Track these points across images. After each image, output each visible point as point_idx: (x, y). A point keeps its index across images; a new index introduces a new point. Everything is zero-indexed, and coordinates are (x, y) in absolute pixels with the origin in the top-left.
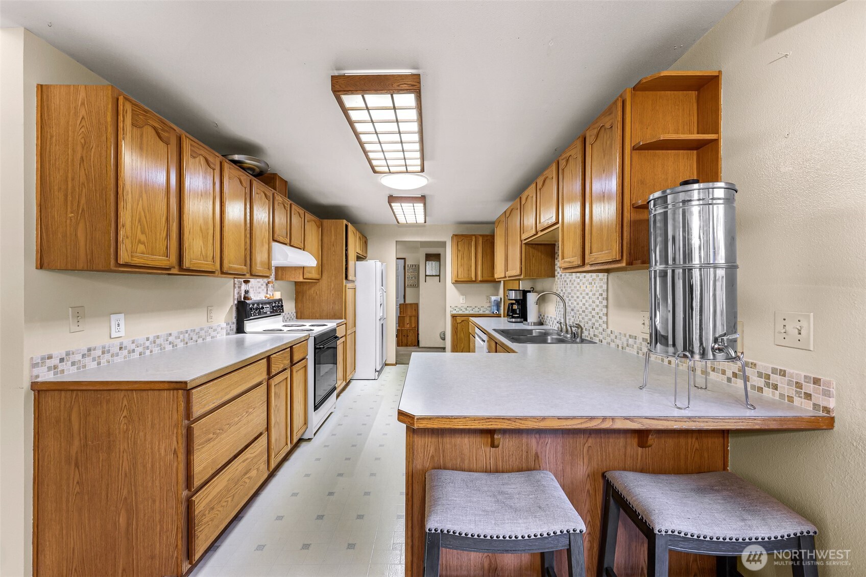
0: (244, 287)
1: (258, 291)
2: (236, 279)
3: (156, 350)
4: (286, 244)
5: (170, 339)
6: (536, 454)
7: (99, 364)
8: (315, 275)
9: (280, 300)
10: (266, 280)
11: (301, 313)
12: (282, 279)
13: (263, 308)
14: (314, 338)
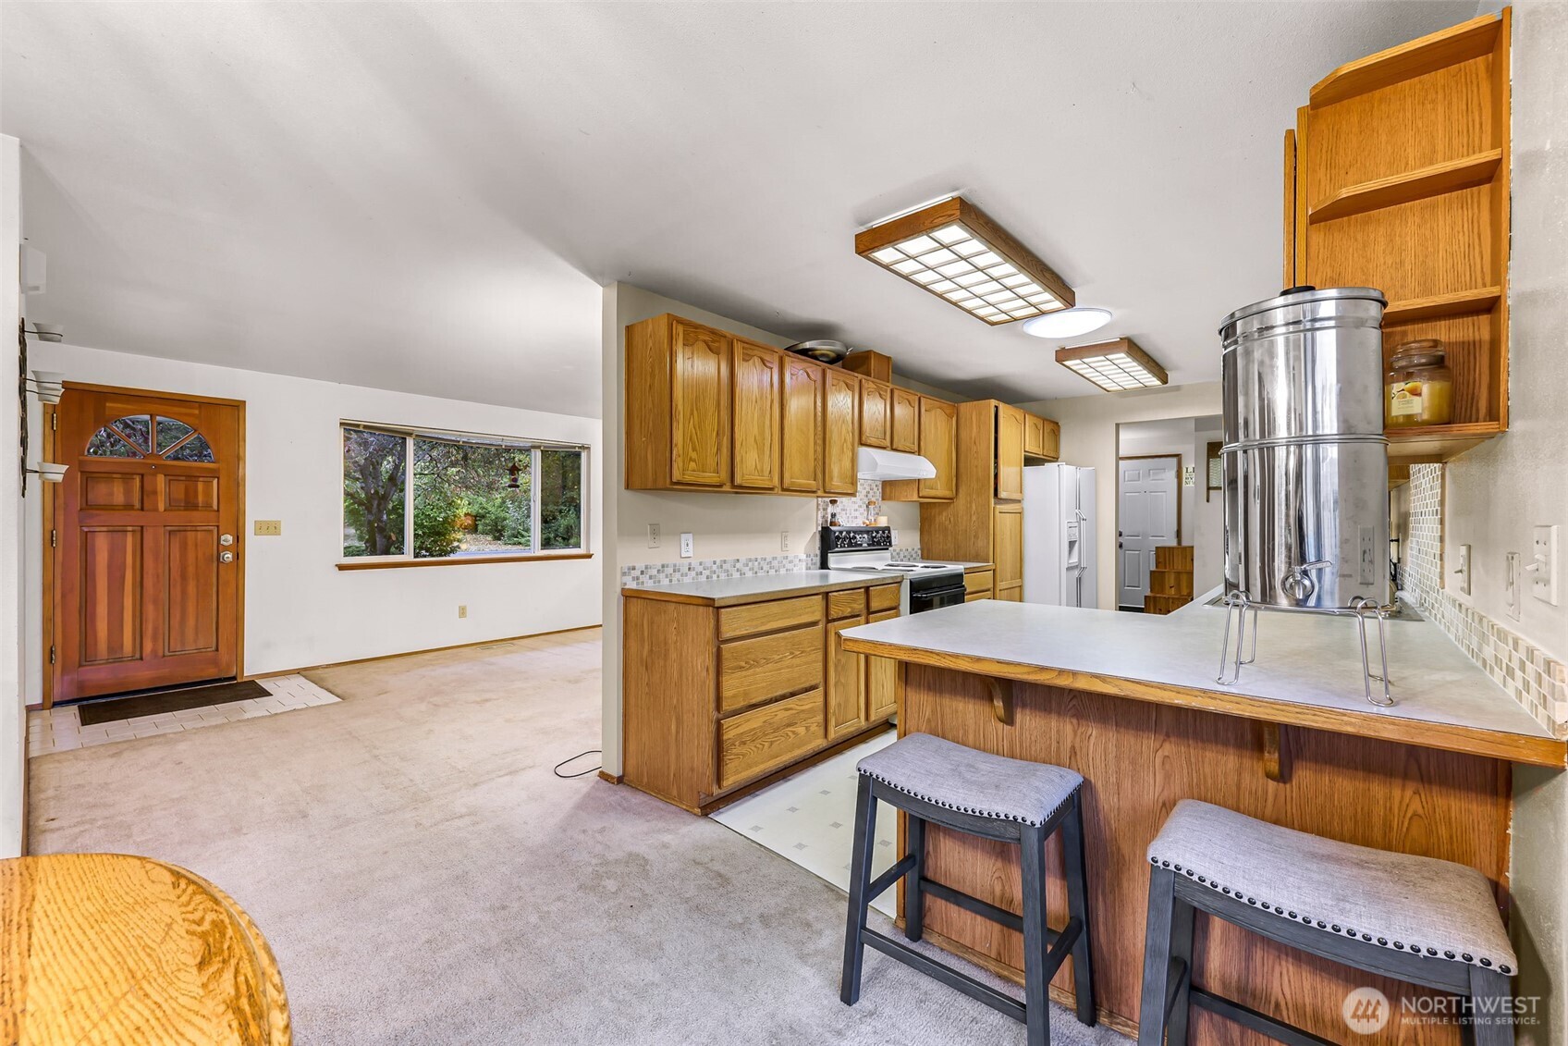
0: (830, 509)
1: (851, 515)
2: (820, 499)
3: (723, 576)
4: (884, 448)
5: (738, 565)
6: (1073, 748)
7: (671, 581)
8: (941, 491)
9: (888, 529)
10: (864, 500)
12: (890, 499)
13: (857, 539)
14: (911, 582)
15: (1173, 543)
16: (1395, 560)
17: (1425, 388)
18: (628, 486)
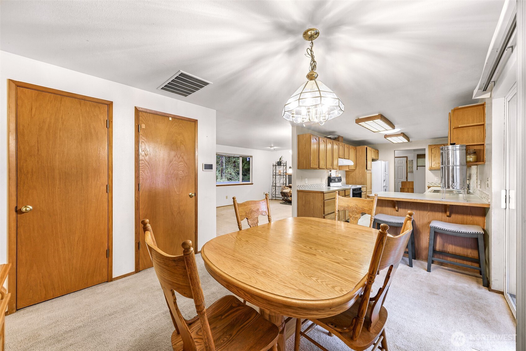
0: (330, 172)
1: (334, 174)
2: (329, 170)
3: (312, 188)
4: (343, 158)
5: (314, 185)
7: (304, 188)
8: (353, 168)
9: (341, 177)
10: (336, 170)
11: (348, 182)
12: (341, 170)
13: (335, 179)
14: (353, 189)
15: (405, 180)
16: (468, 184)
17: (473, 156)
18: (298, 168)
